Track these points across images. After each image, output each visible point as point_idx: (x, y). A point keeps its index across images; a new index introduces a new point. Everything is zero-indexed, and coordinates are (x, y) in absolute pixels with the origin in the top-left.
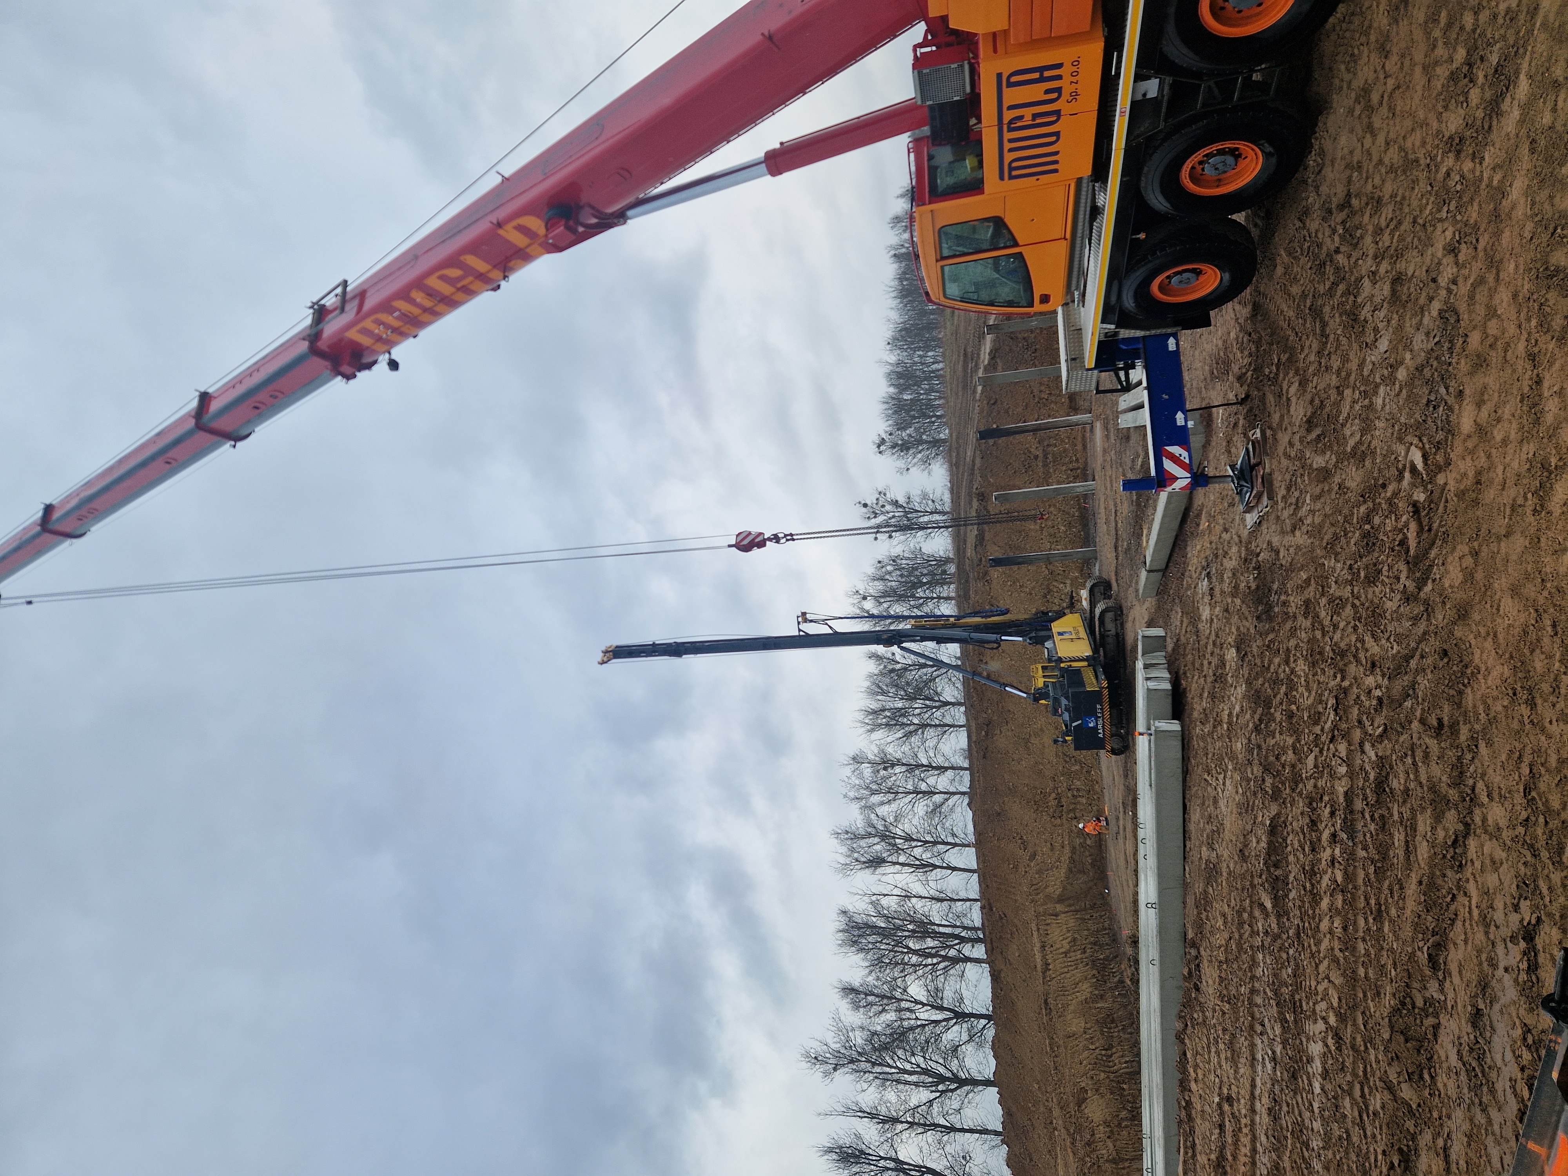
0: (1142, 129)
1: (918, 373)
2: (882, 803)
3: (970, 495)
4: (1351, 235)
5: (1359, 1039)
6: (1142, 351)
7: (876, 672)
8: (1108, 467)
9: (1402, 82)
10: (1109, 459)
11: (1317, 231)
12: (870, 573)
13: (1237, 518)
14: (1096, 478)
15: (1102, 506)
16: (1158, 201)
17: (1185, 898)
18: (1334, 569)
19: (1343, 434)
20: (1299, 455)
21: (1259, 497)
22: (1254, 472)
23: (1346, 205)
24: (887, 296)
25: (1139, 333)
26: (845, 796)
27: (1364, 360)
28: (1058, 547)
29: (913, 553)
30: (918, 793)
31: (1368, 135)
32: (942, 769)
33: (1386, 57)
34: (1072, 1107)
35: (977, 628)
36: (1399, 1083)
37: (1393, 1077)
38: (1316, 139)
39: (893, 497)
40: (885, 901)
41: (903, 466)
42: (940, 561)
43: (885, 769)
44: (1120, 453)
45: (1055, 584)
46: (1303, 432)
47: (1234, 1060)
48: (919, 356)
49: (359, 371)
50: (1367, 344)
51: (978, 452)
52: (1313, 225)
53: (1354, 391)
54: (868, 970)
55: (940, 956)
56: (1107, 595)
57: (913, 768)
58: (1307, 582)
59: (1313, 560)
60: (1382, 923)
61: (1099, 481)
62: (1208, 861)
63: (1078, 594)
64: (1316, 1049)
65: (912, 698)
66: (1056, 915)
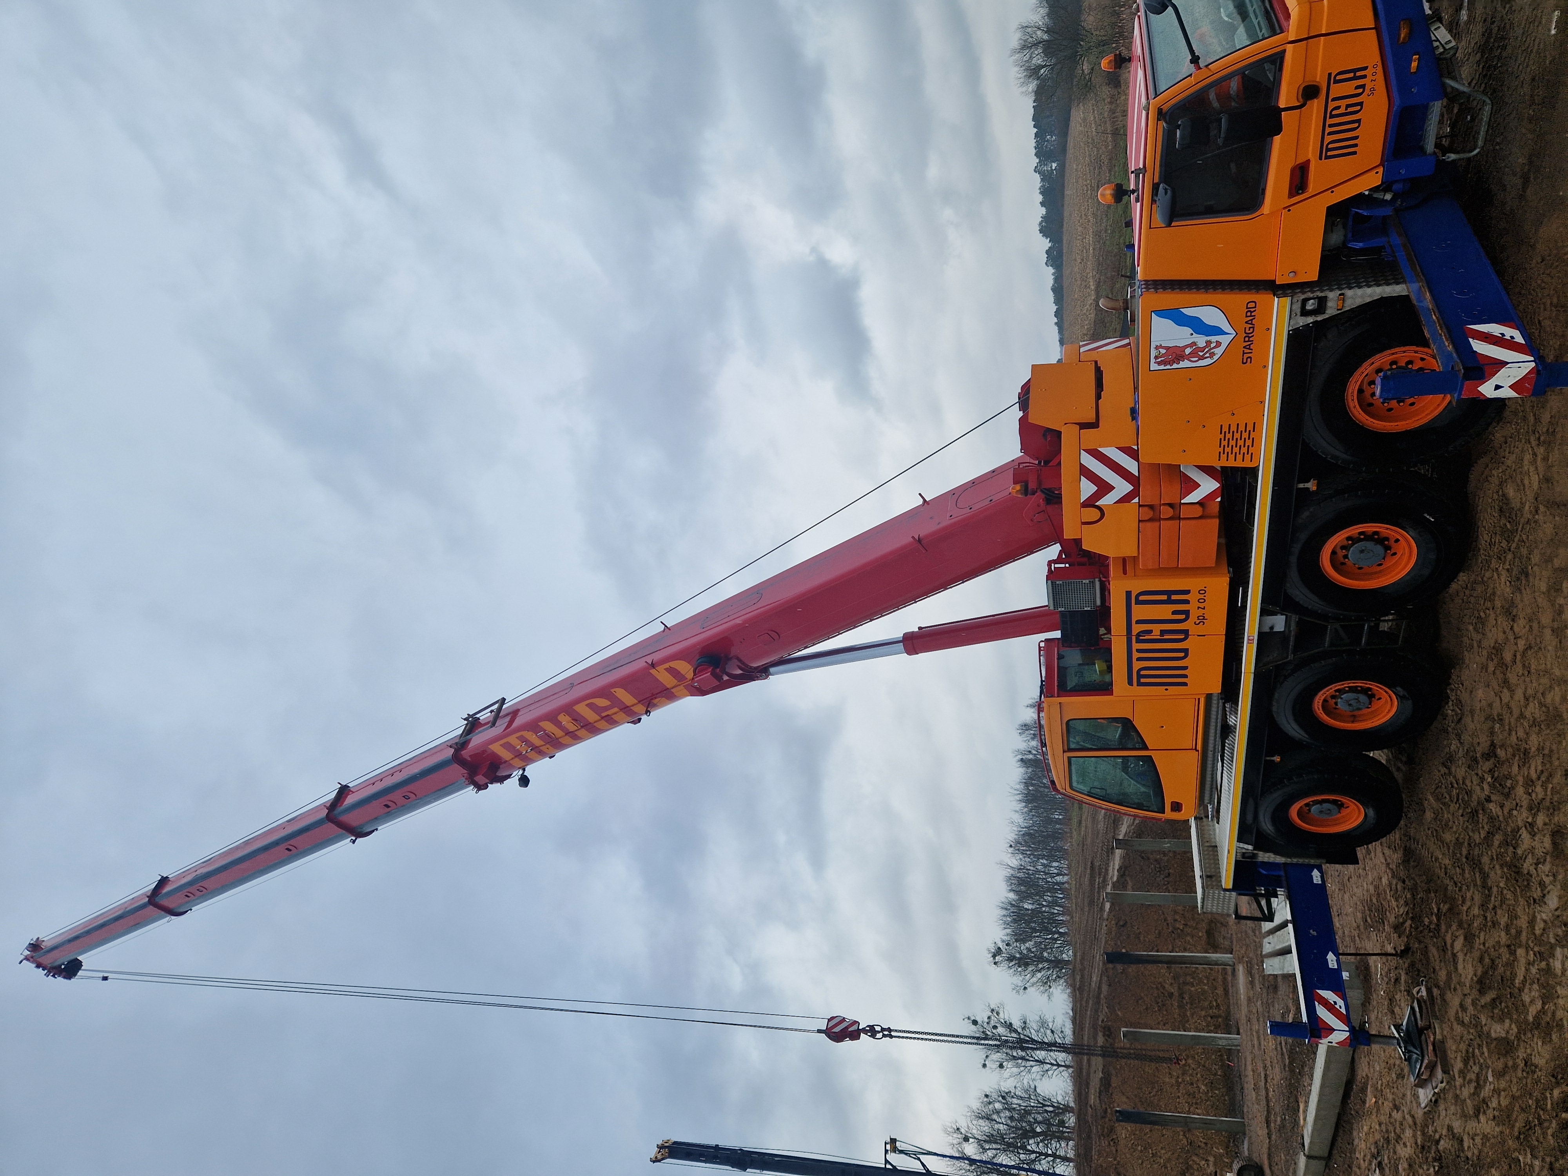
0: (1271, 658)
1: (1041, 883)
3: (1094, 1026)
4: (1500, 785)
6: (1283, 879)
8: (1254, 1021)
9: (1533, 642)
10: (1254, 1011)
11: (1464, 779)
12: (974, 1108)
13: (1409, 1093)
14: (1241, 1031)
15: (1249, 1068)
16: (1292, 728)
19: (1522, 1000)
20: (1474, 1022)
21: (1432, 1067)
22: (1423, 1037)
23: (1491, 753)
24: (1012, 798)
25: (1280, 859)
27: (1534, 917)
28: (1199, 1111)
29: (1026, 1091)
31: (1505, 690)
33: (1513, 620)
38: (1452, 690)
39: (1007, 1019)
41: (1020, 984)
42: (1058, 1108)
44: (1268, 1005)
45: (1195, 1159)
46: (1475, 993)
48: (1043, 865)
49: (492, 783)
50: (1534, 900)
51: (1105, 979)
52: (1460, 772)
53: (1527, 952)
59: (1506, 1154)
61: (1244, 1036)
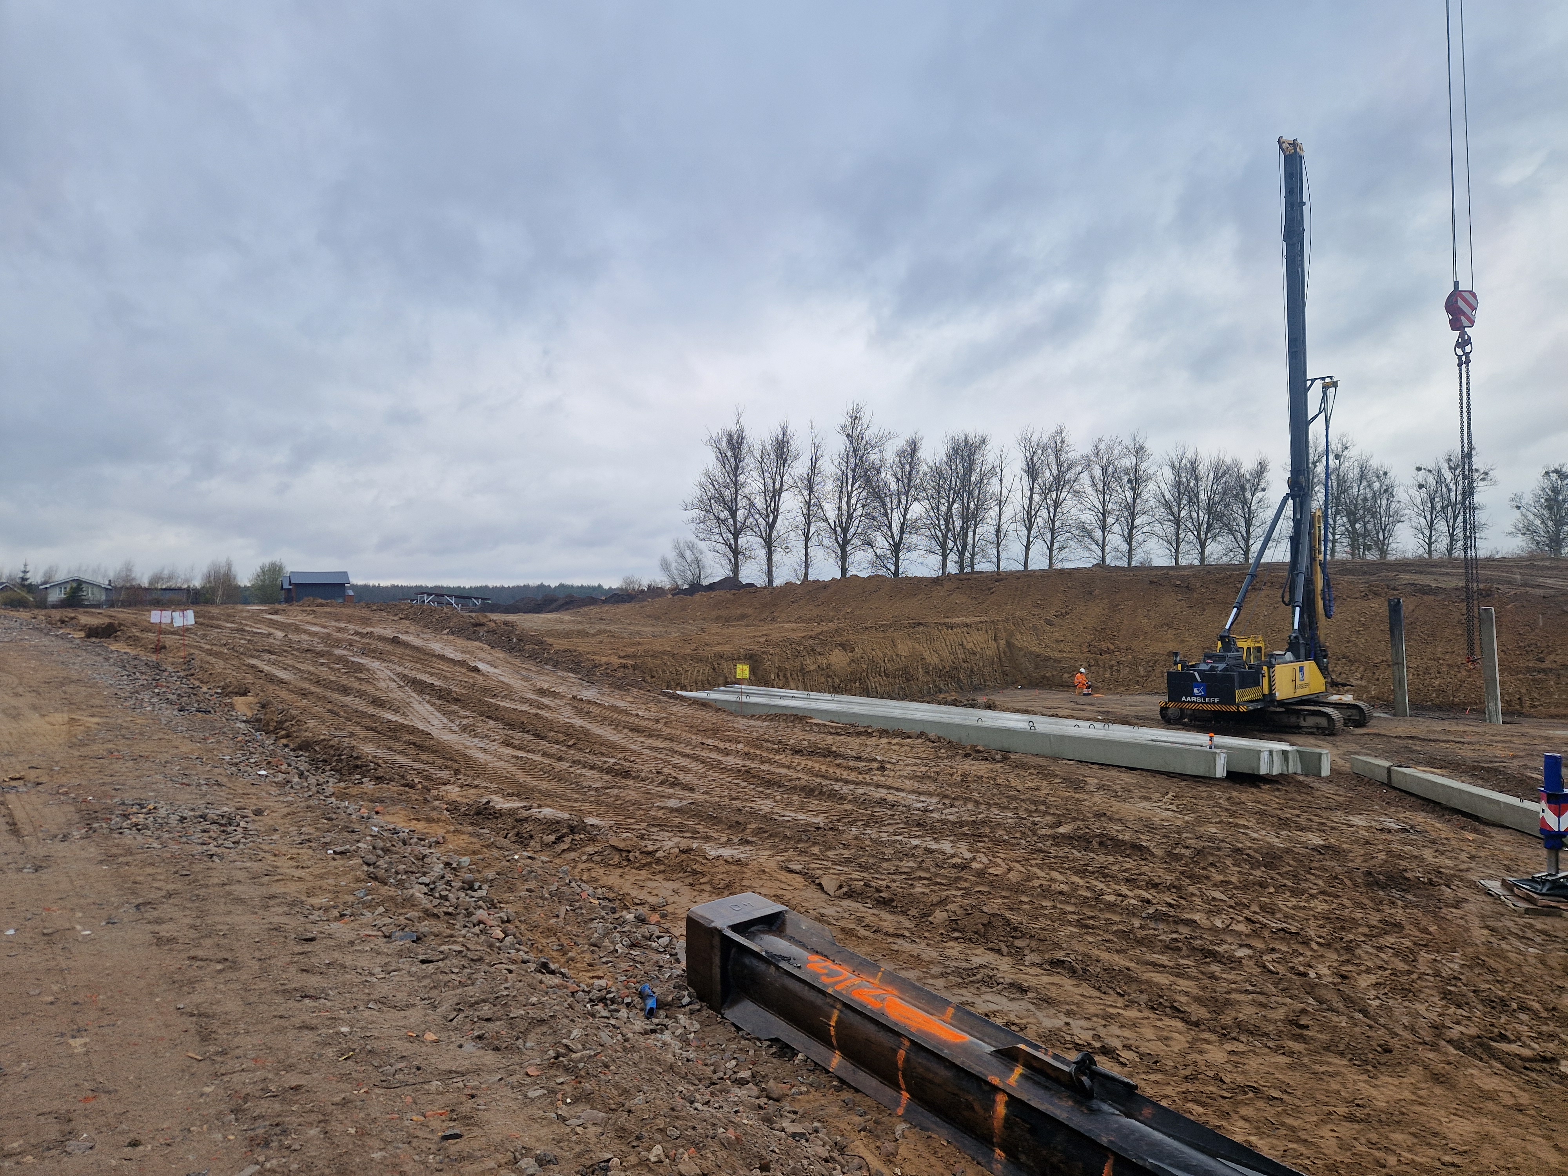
2: (1093, 478)
3: (1489, 580)
5: (966, 885)
7: (1242, 471)
12: (1371, 462)
13: (1492, 872)
14: (1508, 726)
17: (1043, 756)
18: (1452, 961)
21: (1528, 899)
26: (1100, 440)
28: (1411, 677)
30: (1104, 514)
32: (1129, 540)
34: (838, 639)
35: (1309, 582)
36: (947, 911)
37: (951, 907)
39: (1478, 489)
40: (995, 480)
42: (1383, 544)
43: (1130, 481)
45: (1362, 669)
47: (914, 777)
51: (1552, 592)
54: (931, 464)
55: (947, 533)
56: (1347, 722)
57: (1131, 510)
58: (1425, 931)
59: (1457, 942)
60: (1076, 926)
61: (1503, 728)
62: (1086, 783)
63: (1347, 692)
64: (946, 846)
65: (1209, 510)
66: (995, 640)
